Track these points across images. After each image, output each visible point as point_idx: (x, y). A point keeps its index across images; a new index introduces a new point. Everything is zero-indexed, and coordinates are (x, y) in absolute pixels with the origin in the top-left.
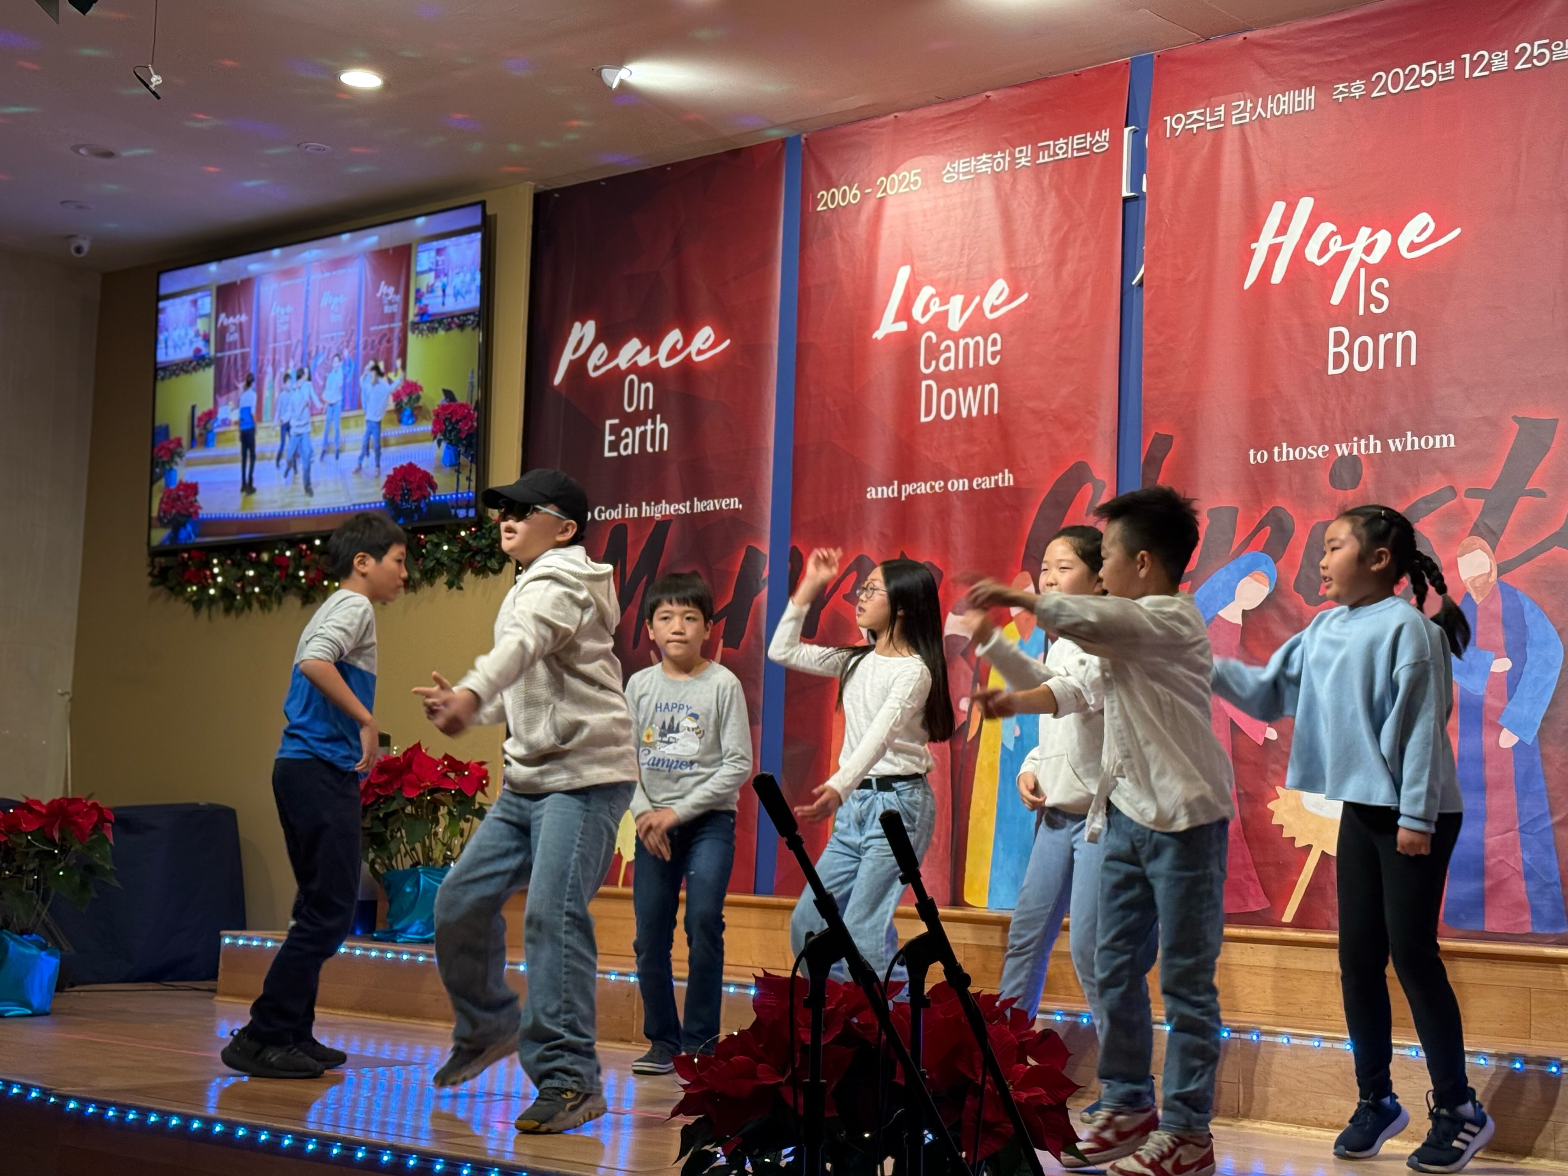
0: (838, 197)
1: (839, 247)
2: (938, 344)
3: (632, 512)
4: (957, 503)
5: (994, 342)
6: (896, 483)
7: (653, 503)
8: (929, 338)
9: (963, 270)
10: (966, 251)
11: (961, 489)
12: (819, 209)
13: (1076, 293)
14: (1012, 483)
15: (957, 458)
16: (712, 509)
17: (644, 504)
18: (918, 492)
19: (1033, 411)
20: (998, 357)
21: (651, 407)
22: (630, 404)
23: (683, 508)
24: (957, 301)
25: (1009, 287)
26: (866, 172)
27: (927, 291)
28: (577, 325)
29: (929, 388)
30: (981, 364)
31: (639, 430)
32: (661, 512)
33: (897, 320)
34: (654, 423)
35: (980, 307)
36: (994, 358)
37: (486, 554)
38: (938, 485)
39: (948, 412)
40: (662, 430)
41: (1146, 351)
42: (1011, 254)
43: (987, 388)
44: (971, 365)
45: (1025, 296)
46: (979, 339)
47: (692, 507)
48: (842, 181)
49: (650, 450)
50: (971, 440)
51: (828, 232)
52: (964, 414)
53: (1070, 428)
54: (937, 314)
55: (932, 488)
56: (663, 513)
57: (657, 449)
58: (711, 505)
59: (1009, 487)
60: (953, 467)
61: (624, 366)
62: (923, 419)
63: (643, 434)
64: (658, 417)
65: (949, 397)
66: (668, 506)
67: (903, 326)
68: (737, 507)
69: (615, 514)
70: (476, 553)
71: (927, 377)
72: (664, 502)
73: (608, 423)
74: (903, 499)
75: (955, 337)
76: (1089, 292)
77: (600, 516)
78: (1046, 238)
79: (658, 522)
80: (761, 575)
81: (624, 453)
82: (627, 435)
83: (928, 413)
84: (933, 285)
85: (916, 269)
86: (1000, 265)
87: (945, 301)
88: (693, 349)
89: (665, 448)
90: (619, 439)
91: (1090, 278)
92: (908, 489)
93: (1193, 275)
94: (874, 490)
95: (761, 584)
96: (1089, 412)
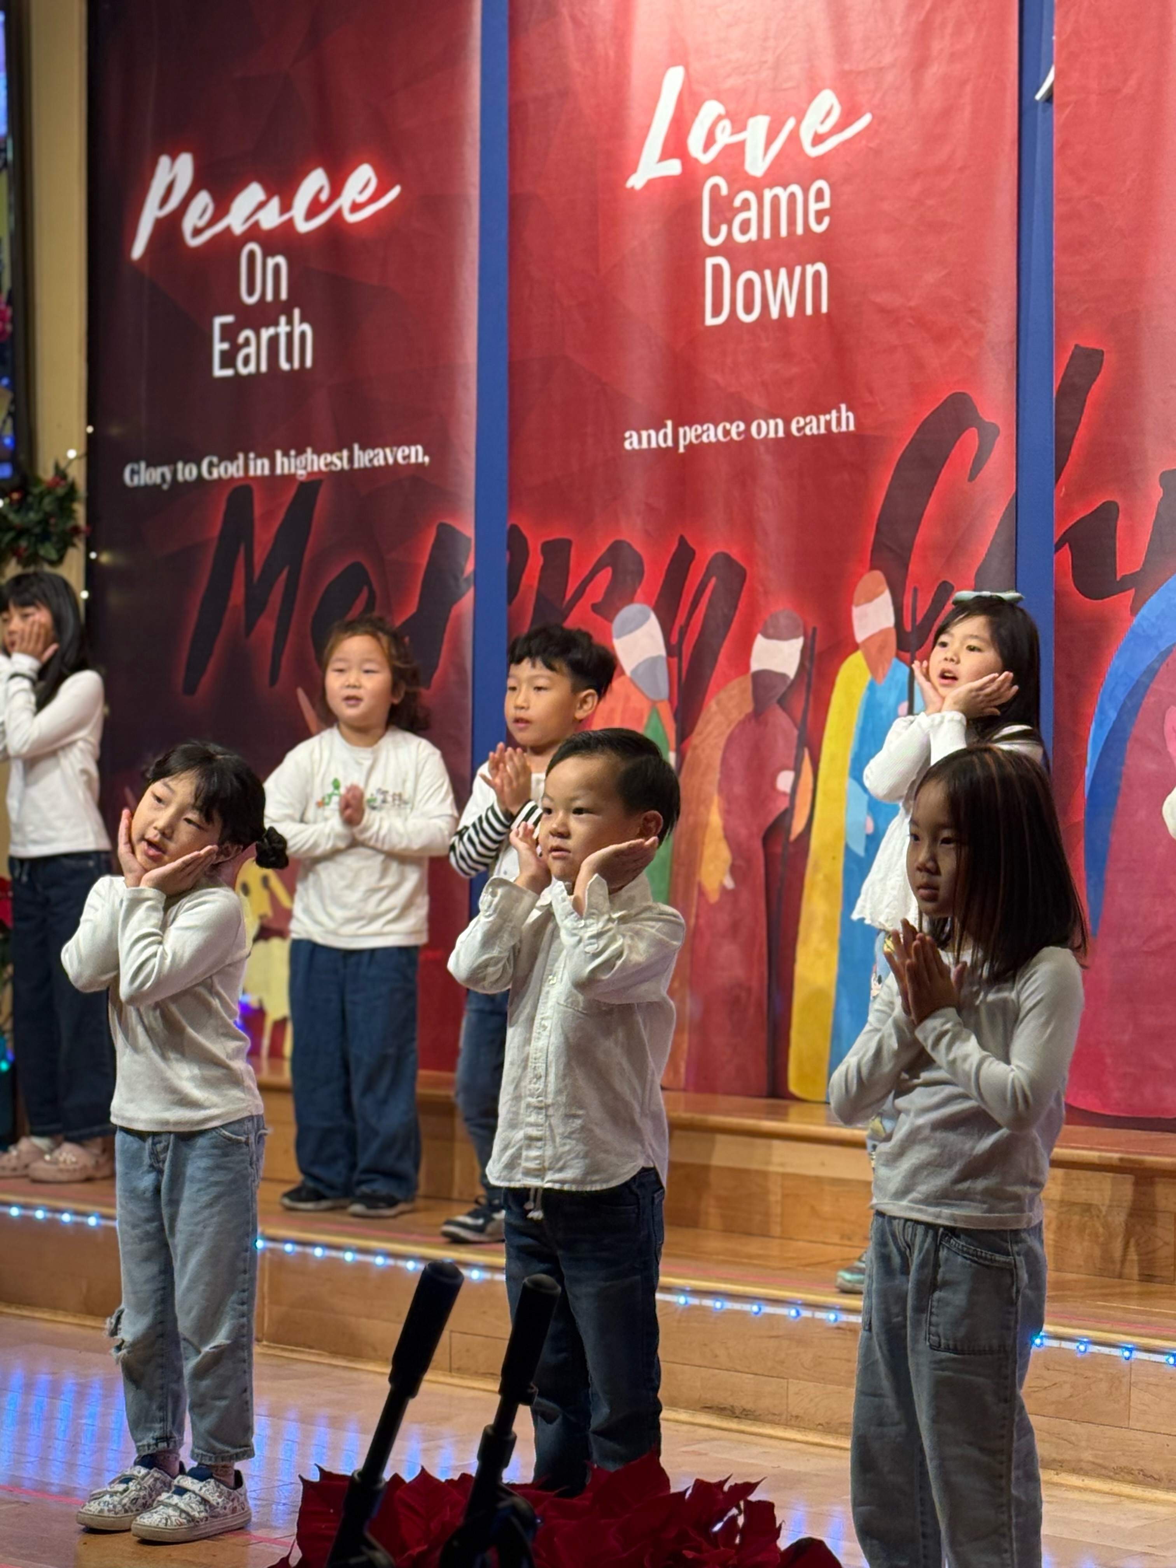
1: (569, 35)
2: (731, 198)
3: (260, 467)
4: (767, 459)
5: (819, 196)
6: (669, 423)
7: (293, 453)
8: (716, 188)
9: (765, 74)
10: (771, 43)
11: (772, 435)
13: (946, 114)
14: (852, 427)
15: (764, 384)
16: (382, 462)
17: (279, 453)
18: (705, 439)
19: (882, 310)
20: (826, 220)
21: (284, 295)
22: (251, 291)
23: (338, 461)
24: (759, 125)
25: (841, 102)
27: (711, 109)
28: (164, 161)
29: (717, 269)
30: (800, 230)
31: (266, 334)
32: (305, 468)
33: (665, 155)
34: (290, 322)
35: (794, 137)
36: (819, 221)
38: (736, 429)
39: (749, 309)
40: (303, 335)
41: (1058, 209)
42: (842, 50)
43: (810, 270)
44: (784, 232)
45: (865, 120)
46: (795, 188)
47: (351, 460)
49: (284, 366)
50: (786, 355)
52: (775, 313)
53: (941, 338)
54: (726, 146)
55: (727, 433)
56: (309, 469)
57: (296, 365)
58: (380, 457)
59: (848, 434)
60: (758, 401)
61: (238, 229)
62: (710, 321)
63: (273, 341)
64: (297, 313)
65: (749, 284)
66: (315, 457)
67: (674, 167)
68: (420, 460)
69: (232, 470)
71: (714, 251)
72: (309, 450)
73: (218, 321)
74: (681, 450)
75: (757, 186)
76: (967, 113)
77: (210, 473)
78: (897, 21)
79: (301, 482)
80: (462, 572)
81: (243, 371)
82: (247, 342)
83: (717, 312)
84: (719, 100)
85: (691, 71)
86: (827, 66)
87: (739, 126)
88: (345, 201)
89: (309, 363)
90: (235, 348)
91: (969, 88)
92: (689, 434)
93: (1133, 82)
94: (635, 436)
95: (463, 585)
96: (971, 311)
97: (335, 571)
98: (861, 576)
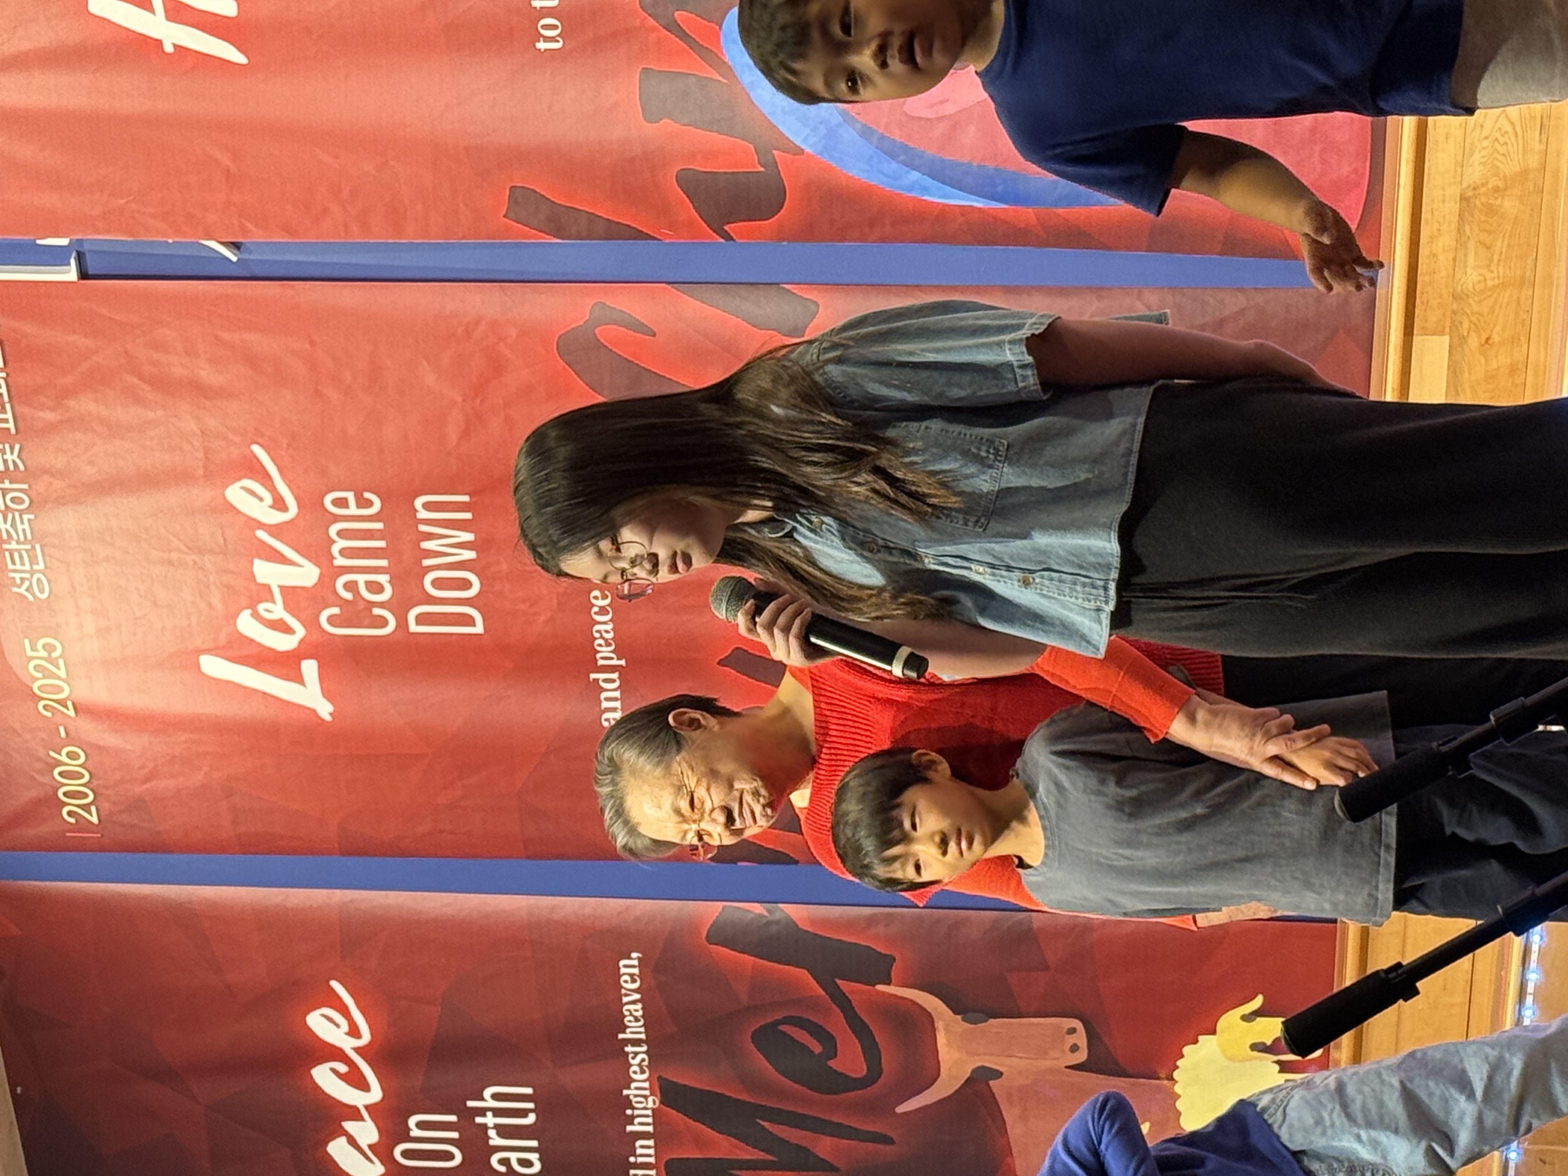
0: (73, 785)
1: (165, 785)
2: (343, 603)
3: (645, 1150)
5: (341, 503)
6: (593, 676)
7: (629, 1112)
8: (331, 620)
9: (208, 561)
10: (174, 556)
12: (95, 819)
13: (251, 360)
16: (639, 1006)
17: (629, 1128)
18: (610, 636)
19: (465, 434)
20: (367, 495)
21: (453, 1118)
23: (638, 1057)
24: (264, 571)
25: (239, 479)
26: (28, 736)
27: (246, 624)
29: (421, 619)
30: (379, 526)
31: (495, 1140)
32: (646, 1097)
33: (299, 679)
34: (482, 1112)
35: (276, 530)
36: (369, 504)
38: (599, 601)
39: (465, 584)
40: (496, 1097)
41: (357, 237)
42: (179, 477)
43: (423, 514)
44: (381, 544)
45: (257, 450)
46: (333, 530)
47: (636, 1043)
48: (45, 780)
49: (531, 1119)
51: (137, 804)
52: (469, 555)
53: (497, 367)
54: (287, 607)
55: (603, 611)
56: (647, 1093)
57: (531, 1105)
58: (633, 1009)
61: (380, 1170)
62: (479, 629)
63: (504, 1131)
64: (471, 1104)
65: (438, 583)
66: (633, 1085)
67: (310, 668)
68: (636, 962)
71: (402, 623)
72: (626, 1092)
74: (622, 662)
75: (330, 572)
76: (249, 338)
78: (151, 415)
79: (661, 1103)
80: (761, 916)
81: (536, 1168)
82: (505, 1162)
83: (468, 621)
84: (236, 616)
85: (207, 646)
86: (200, 495)
87: (264, 593)
88: (348, 1044)
89: (529, 1091)
91: (226, 336)
92: (605, 653)
93: (218, 154)
94: (605, 716)
95: (777, 916)
96: (468, 333)
97: (761, 1064)
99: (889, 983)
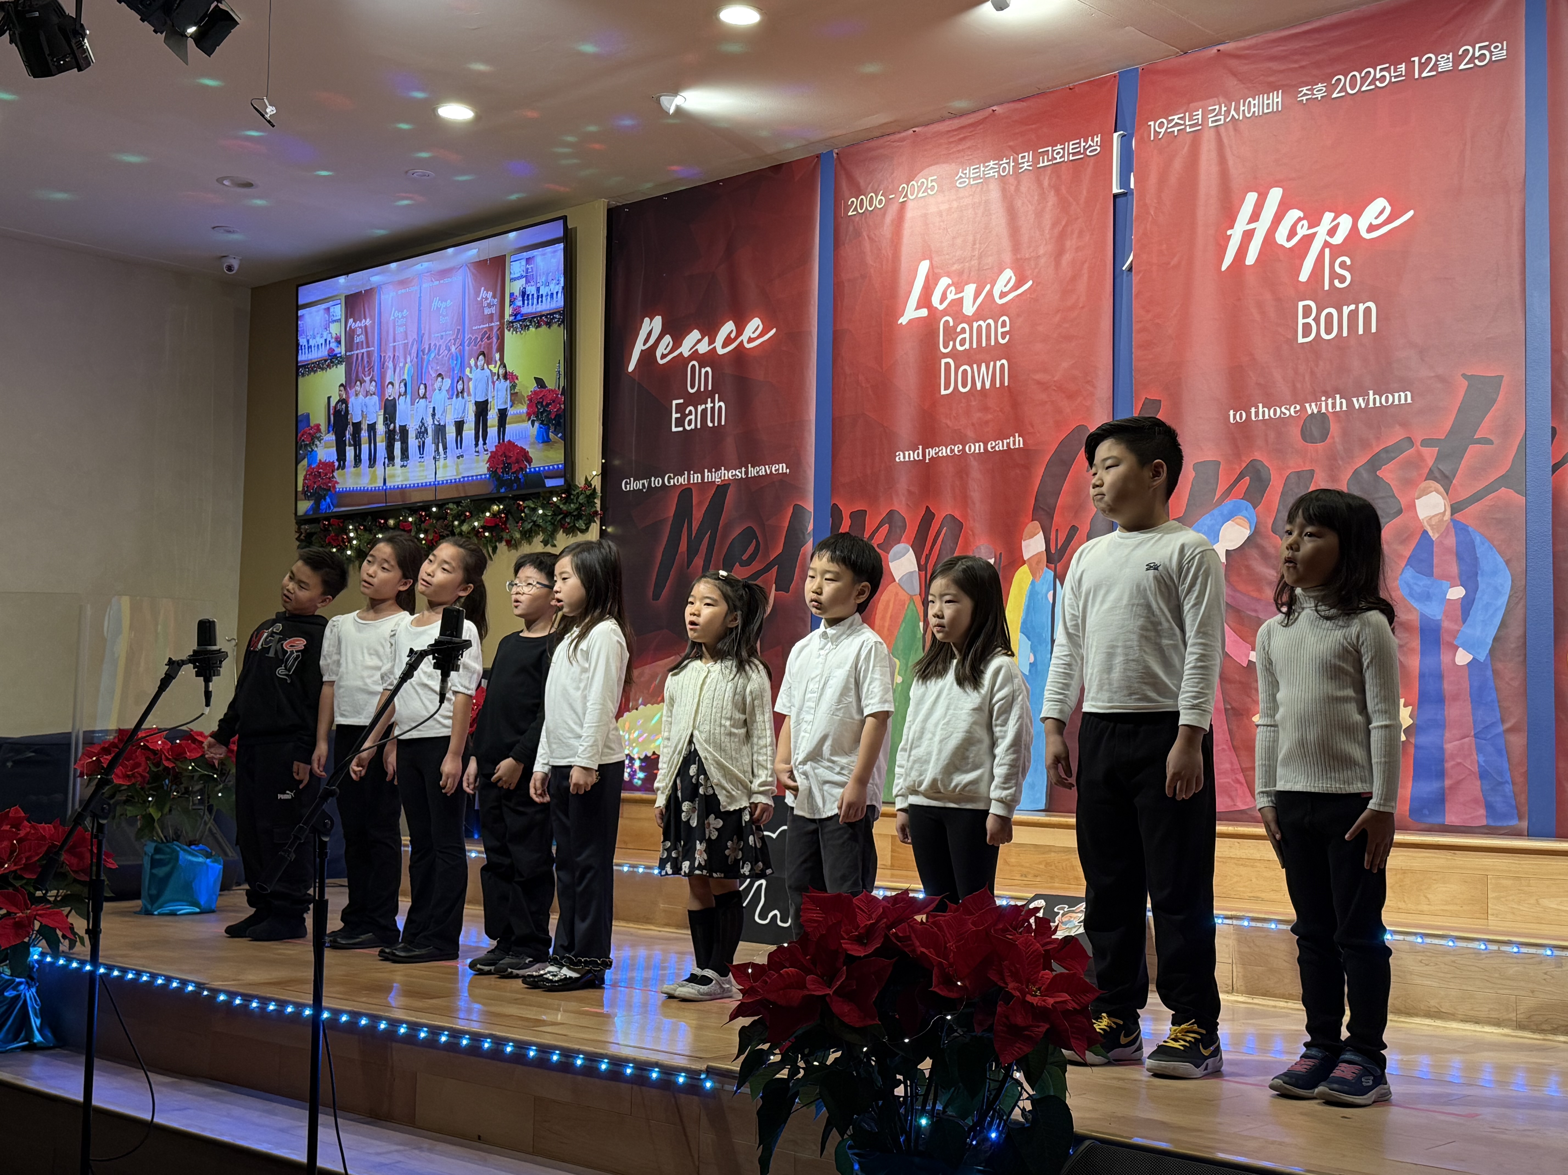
0: (866, 203)
1: (867, 245)
2: (955, 327)
3: (696, 478)
4: (974, 464)
5: (1004, 324)
6: (920, 447)
7: (714, 470)
8: (947, 322)
9: (975, 262)
10: (977, 246)
11: (977, 451)
12: (850, 214)
13: (1074, 279)
14: (1021, 446)
15: (973, 425)
16: (764, 473)
17: (706, 471)
18: (940, 454)
19: (1039, 383)
20: (1008, 337)
21: (710, 388)
23: (740, 474)
24: (970, 289)
25: (1016, 276)
26: (890, 180)
27: (944, 282)
28: (647, 320)
29: (947, 365)
30: (993, 343)
31: (700, 408)
32: (721, 478)
33: (918, 308)
34: (713, 402)
35: (990, 294)
36: (1003, 338)
37: (574, 516)
38: (957, 449)
39: (964, 385)
40: (720, 407)
41: (1135, 327)
42: (1016, 247)
43: (998, 364)
44: (984, 345)
45: (1030, 283)
46: (990, 321)
47: (746, 473)
48: (869, 189)
49: (710, 425)
50: (985, 409)
51: (858, 234)
52: (979, 386)
53: (1071, 396)
54: (953, 300)
55: (952, 451)
56: (723, 478)
57: (716, 424)
58: (762, 470)
59: (1019, 449)
60: (970, 433)
61: (686, 354)
62: (943, 392)
63: (704, 411)
64: (717, 396)
65: (965, 372)
66: (726, 472)
67: (924, 312)
68: (784, 471)
69: (682, 480)
70: (567, 514)
71: (946, 356)
72: (723, 468)
73: (675, 402)
74: (927, 461)
75: (969, 321)
76: (1085, 277)
77: (669, 482)
78: (1047, 232)
79: (718, 486)
80: (807, 529)
81: (688, 428)
82: (690, 413)
83: (947, 387)
84: (949, 276)
85: (934, 263)
86: (1007, 257)
87: (960, 289)
88: (744, 338)
89: (723, 423)
90: (684, 416)
91: (1086, 265)
92: (932, 452)
93: (1176, 260)
94: (901, 454)
95: (807, 537)
96: (1088, 382)
97: (737, 531)
98: (1027, 524)
99: (776, 590)
